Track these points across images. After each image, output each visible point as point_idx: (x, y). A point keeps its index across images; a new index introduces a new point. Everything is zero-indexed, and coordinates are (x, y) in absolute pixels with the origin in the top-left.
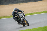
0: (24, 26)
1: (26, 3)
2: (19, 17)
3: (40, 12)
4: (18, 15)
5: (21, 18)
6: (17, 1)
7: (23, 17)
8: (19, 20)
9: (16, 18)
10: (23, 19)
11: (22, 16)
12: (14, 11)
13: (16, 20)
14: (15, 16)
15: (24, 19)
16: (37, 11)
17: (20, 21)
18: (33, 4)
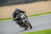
0: (26, 29)
1: (16, 5)
2: (20, 19)
3: (32, 15)
4: (19, 16)
5: (22, 20)
6: (6, 4)
7: (25, 18)
8: (20, 22)
9: (17, 20)
10: (25, 21)
11: (23, 17)
12: (14, 12)
13: (17, 22)
14: (16, 18)
15: (27, 21)
16: (29, 14)
17: (22, 23)
18: (24, 6)
